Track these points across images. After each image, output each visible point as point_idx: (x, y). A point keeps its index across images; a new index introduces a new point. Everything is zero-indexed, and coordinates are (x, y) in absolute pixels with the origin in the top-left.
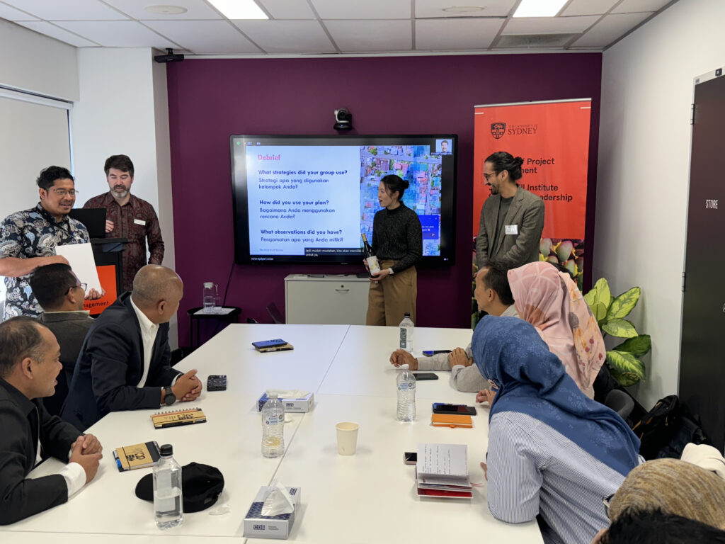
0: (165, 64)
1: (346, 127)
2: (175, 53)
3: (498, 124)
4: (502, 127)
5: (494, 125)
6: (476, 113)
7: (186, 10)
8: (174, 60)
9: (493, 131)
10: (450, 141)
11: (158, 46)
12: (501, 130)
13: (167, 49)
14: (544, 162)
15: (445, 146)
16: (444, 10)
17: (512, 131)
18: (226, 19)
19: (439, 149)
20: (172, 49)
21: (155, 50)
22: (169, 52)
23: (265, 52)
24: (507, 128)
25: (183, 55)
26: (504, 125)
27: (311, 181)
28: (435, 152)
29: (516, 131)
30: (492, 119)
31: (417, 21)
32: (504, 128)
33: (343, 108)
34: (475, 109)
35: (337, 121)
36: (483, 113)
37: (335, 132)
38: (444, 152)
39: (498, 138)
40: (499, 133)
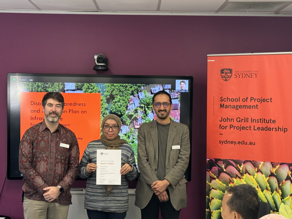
1: (103, 68)
3: (226, 69)
4: (229, 72)
5: (223, 70)
6: (208, 61)
9: (222, 75)
12: (228, 74)
14: (264, 100)
15: (183, 86)
17: (238, 75)
19: (178, 87)
24: (234, 73)
26: (231, 70)
27: (76, 112)
28: (175, 90)
29: (241, 76)
30: (221, 65)
32: (231, 72)
33: (101, 54)
34: (208, 57)
35: (96, 64)
36: (214, 61)
37: (94, 72)
38: (182, 90)
39: (226, 80)
40: (227, 77)
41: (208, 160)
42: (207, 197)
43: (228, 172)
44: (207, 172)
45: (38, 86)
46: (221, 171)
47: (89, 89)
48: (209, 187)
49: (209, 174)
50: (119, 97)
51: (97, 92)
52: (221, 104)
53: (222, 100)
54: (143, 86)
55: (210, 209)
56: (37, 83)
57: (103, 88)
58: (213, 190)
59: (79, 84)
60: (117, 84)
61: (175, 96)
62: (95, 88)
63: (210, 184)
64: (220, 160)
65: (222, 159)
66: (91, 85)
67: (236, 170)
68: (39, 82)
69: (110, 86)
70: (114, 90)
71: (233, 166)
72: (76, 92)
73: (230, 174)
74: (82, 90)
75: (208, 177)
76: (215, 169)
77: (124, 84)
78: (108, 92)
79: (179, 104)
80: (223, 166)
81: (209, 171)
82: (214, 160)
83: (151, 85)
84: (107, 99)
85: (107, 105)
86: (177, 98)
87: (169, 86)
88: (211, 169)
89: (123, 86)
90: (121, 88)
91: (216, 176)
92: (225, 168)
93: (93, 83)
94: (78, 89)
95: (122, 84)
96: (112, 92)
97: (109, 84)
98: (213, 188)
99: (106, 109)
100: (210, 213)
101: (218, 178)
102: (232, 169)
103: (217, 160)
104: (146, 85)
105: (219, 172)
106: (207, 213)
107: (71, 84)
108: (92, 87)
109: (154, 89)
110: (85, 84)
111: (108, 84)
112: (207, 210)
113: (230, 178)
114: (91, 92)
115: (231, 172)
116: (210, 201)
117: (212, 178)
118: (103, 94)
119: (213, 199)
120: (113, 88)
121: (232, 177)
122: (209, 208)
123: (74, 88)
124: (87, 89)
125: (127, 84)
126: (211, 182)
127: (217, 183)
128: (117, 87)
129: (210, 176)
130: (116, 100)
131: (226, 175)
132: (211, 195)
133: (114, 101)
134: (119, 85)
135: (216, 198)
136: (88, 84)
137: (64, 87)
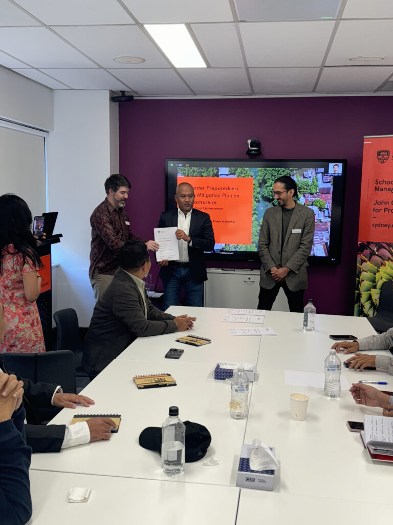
0: (117, 103)
1: (256, 153)
2: (126, 94)
3: (383, 151)
4: (386, 154)
5: (380, 152)
6: (364, 143)
7: (144, 60)
8: (126, 100)
9: (379, 157)
10: (341, 165)
11: (114, 89)
12: (385, 156)
13: (121, 91)
15: (336, 169)
16: (351, 60)
18: (173, 67)
19: (331, 171)
20: (124, 92)
21: (112, 92)
22: (122, 94)
23: (195, 94)
24: (391, 155)
25: (132, 97)
26: (388, 152)
27: (229, 196)
28: (328, 173)
30: (378, 147)
31: (325, 69)
32: (388, 154)
33: (255, 138)
34: (365, 140)
35: (249, 148)
36: (370, 142)
37: (247, 157)
38: (335, 173)
39: (383, 163)
40: (384, 159)
41: (359, 243)
42: (357, 279)
43: (380, 255)
44: (358, 255)
45: (194, 171)
46: (372, 254)
47: (242, 173)
48: (359, 269)
49: (360, 257)
50: (271, 181)
51: (250, 177)
52: (376, 187)
53: (377, 182)
54: (296, 170)
55: (359, 291)
56: (193, 168)
57: (255, 173)
58: (363, 272)
59: (233, 169)
60: (270, 169)
61: (328, 180)
62: (248, 172)
63: (361, 267)
64: (372, 243)
65: (374, 242)
66: (244, 169)
67: (388, 253)
68: (194, 167)
69: (263, 170)
70: (266, 174)
71: (386, 249)
72: (229, 177)
73: (382, 257)
74: (235, 174)
75: (359, 259)
76: (367, 252)
77: (277, 169)
78: (260, 176)
79: (332, 188)
80: (375, 249)
81: (360, 254)
82: (366, 243)
83: (304, 169)
84: (259, 184)
85: (259, 189)
86: (330, 182)
87: (322, 170)
88: (362, 252)
89: (275, 170)
90: (274, 172)
91: (367, 259)
92: (377, 251)
93: (246, 167)
94: (231, 174)
95: (274, 169)
96: (264, 176)
97: (262, 168)
98: (363, 271)
99: (258, 193)
100: (360, 295)
101: (369, 260)
102: (384, 252)
103: (369, 243)
104: (299, 168)
105: (370, 254)
106: (356, 294)
107: (224, 169)
108: (245, 172)
109: (306, 173)
110: (238, 169)
111: (260, 169)
112: (356, 291)
113: (382, 261)
114: (244, 177)
115: (384, 256)
116: (359, 283)
117: (363, 261)
118: (255, 179)
119: (363, 280)
120: (265, 172)
121: (384, 260)
122: (358, 289)
123: (227, 172)
124: (240, 173)
125: (279, 169)
126: (361, 265)
127: (368, 265)
128: (270, 172)
129: (361, 259)
130: (268, 184)
131: (378, 258)
132: (361, 278)
133: (266, 185)
134: (271, 169)
135: (367, 280)
136: (241, 169)
137: (218, 172)
